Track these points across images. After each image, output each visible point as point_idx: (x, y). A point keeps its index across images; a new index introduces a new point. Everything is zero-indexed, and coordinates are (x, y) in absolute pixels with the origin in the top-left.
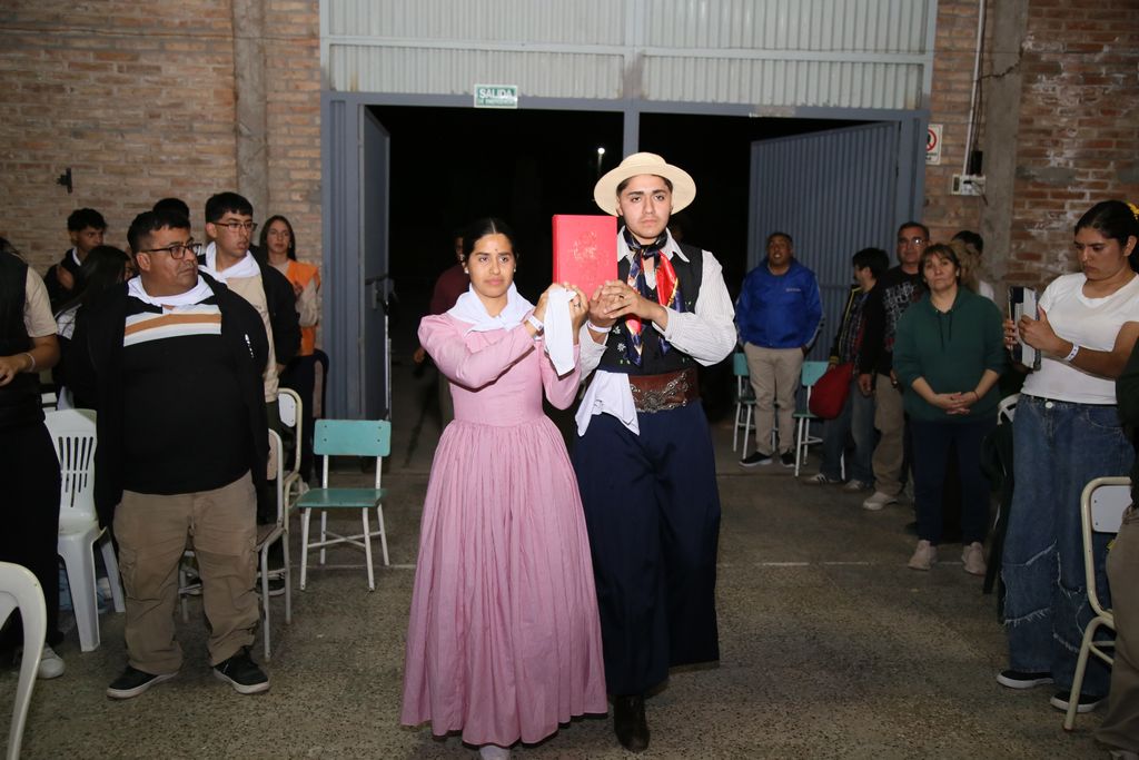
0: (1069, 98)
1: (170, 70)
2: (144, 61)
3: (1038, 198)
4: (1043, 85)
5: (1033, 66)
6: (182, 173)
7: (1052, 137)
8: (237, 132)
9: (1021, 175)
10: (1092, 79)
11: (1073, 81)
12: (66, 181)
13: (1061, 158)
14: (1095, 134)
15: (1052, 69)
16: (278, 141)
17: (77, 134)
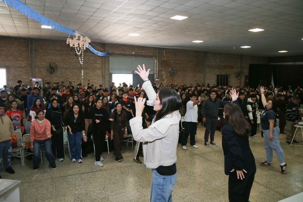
0: (164, 73)
1: (97, 71)
2: (95, 71)
3: (162, 81)
4: (162, 72)
5: (162, 71)
6: (98, 80)
7: (163, 76)
8: (103, 76)
9: (161, 79)
10: (166, 72)
11: (165, 72)
12: (89, 81)
13: (164, 77)
14: (166, 76)
15: (163, 71)
16: (106, 77)
17: (90, 77)
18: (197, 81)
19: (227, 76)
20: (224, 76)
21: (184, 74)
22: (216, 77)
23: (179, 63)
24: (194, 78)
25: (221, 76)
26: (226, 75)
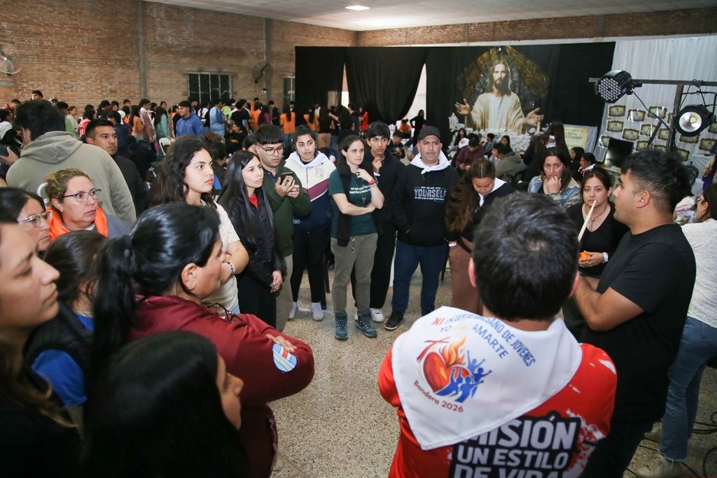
18: (116, 92)
19: (225, 79)
20: (214, 77)
21: (60, 70)
22: (185, 80)
23: (36, 34)
24: (104, 84)
25: (205, 78)
26: (222, 76)
